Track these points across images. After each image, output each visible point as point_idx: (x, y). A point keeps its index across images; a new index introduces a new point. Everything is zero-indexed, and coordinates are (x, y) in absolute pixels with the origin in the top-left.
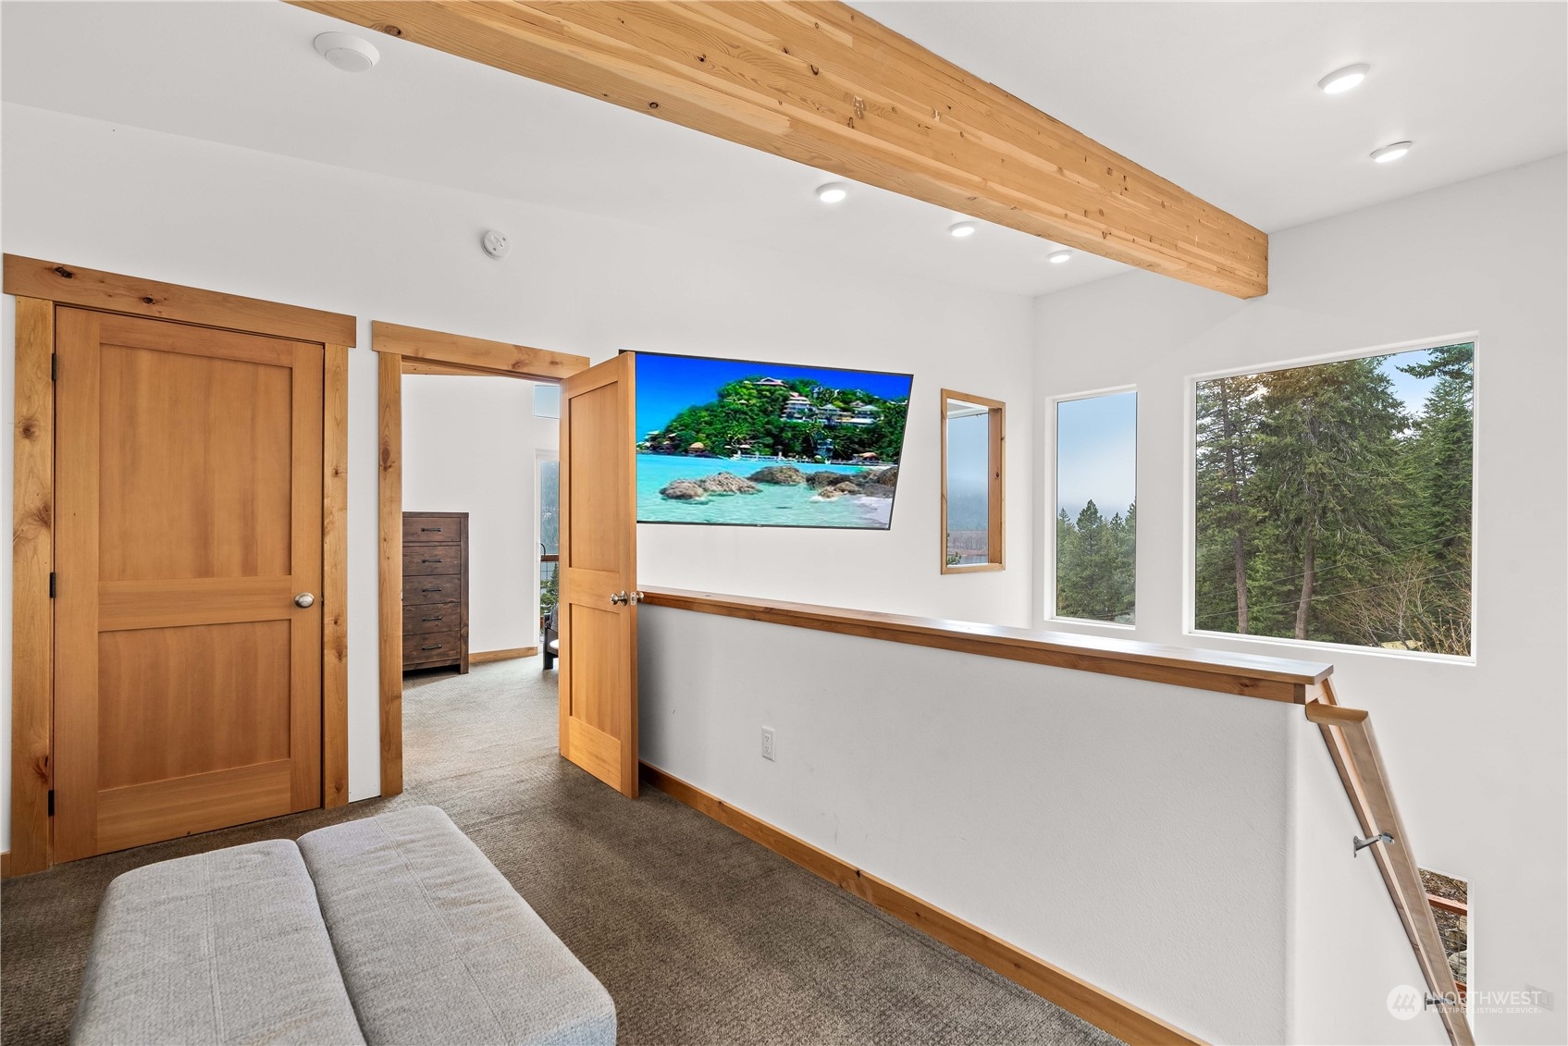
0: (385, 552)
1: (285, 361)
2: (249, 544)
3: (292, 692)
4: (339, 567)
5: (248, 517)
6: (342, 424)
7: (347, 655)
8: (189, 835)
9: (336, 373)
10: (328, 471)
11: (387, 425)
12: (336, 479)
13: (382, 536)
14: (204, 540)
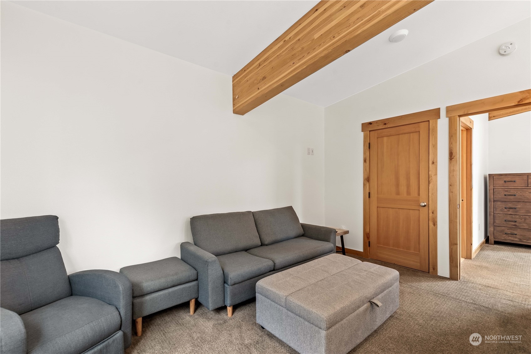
0: (451, 190)
1: (417, 130)
2: (408, 186)
3: (420, 233)
4: (434, 194)
5: (408, 179)
6: (435, 146)
7: (437, 225)
8: (394, 264)
9: (433, 129)
10: (430, 162)
11: (452, 143)
12: (433, 165)
13: (450, 184)
14: (397, 185)
